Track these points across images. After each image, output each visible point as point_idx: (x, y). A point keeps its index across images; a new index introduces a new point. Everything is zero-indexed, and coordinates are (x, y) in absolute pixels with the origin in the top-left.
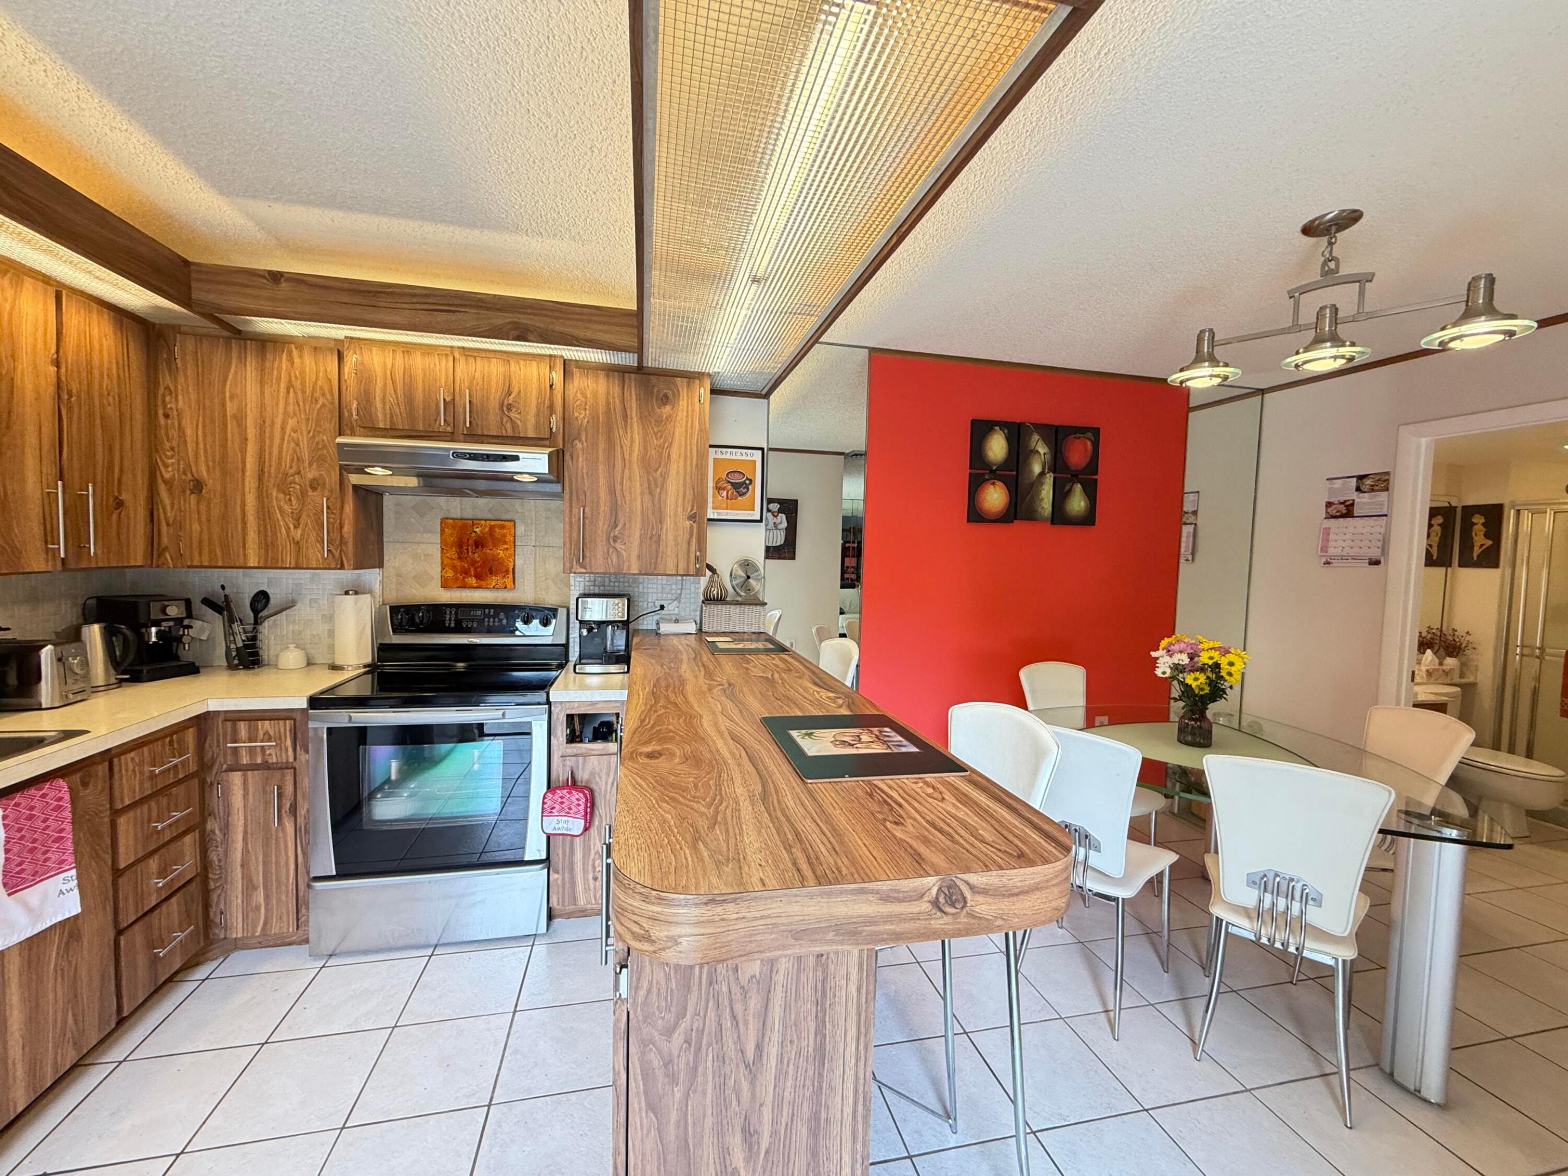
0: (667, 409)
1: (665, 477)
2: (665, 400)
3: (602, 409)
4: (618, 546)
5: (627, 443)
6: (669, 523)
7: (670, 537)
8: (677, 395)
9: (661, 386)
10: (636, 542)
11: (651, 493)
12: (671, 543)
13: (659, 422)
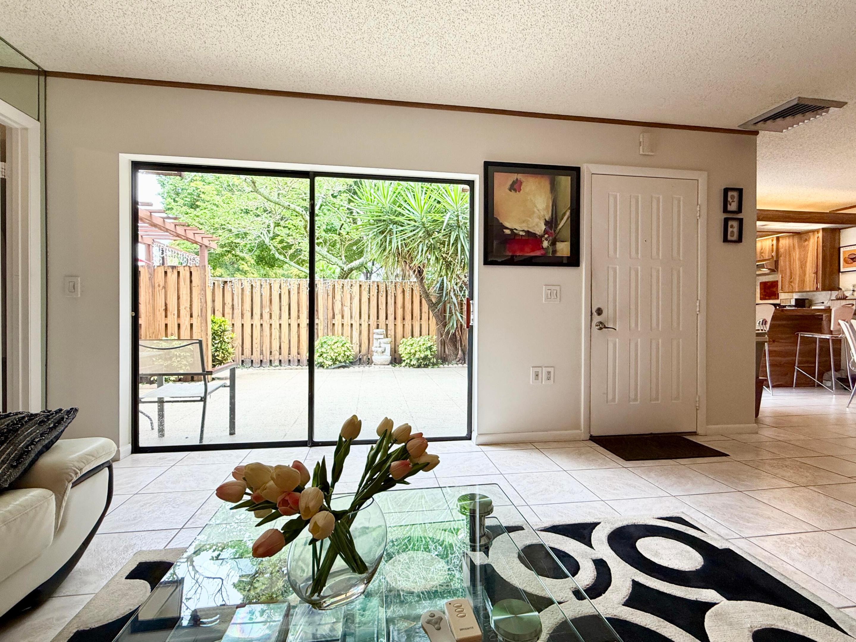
0: (806, 243)
1: (806, 262)
2: (806, 240)
3: (787, 248)
4: (792, 284)
5: (794, 255)
6: (807, 276)
7: (808, 279)
8: (810, 238)
9: (805, 237)
10: (797, 282)
11: (802, 268)
12: (808, 282)
13: (804, 247)
